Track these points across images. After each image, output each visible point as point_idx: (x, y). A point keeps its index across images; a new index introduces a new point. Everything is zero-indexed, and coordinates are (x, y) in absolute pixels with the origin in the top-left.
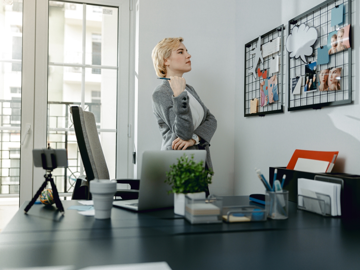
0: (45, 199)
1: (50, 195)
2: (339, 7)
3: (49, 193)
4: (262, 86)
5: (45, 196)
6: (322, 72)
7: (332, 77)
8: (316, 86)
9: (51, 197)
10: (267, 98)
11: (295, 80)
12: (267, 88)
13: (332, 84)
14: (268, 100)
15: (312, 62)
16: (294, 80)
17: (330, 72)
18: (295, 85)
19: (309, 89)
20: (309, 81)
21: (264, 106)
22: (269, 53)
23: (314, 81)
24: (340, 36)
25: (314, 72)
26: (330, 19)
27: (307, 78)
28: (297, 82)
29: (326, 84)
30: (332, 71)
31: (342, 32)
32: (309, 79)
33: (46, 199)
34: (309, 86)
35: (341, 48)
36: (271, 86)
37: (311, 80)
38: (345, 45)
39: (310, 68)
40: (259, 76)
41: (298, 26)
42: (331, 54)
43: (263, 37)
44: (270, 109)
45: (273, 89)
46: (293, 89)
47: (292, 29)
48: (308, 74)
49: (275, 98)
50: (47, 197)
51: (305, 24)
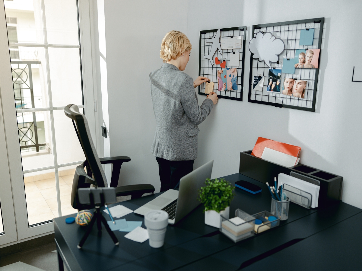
0: (83, 222)
1: (88, 218)
2: (309, 30)
3: (86, 216)
4: (220, 73)
5: (83, 220)
6: (287, 80)
7: (297, 87)
8: (280, 90)
9: (89, 219)
10: (225, 85)
11: (258, 78)
12: (225, 77)
13: (296, 92)
14: (226, 87)
15: (276, 69)
16: (256, 78)
17: (295, 82)
18: (257, 82)
19: (272, 90)
20: (272, 84)
21: (221, 90)
22: (228, 47)
23: (277, 84)
24: (309, 56)
25: (278, 78)
26: (298, 37)
27: (271, 80)
28: (259, 81)
29: (290, 91)
30: (297, 81)
31: (311, 53)
32: (273, 81)
33: (85, 222)
34: (272, 88)
35: (309, 66)
36: (230, 76)
37: (274, 83)
38: (314, 65)
39: (274, 73)
40: (217, 64)
41: (263, 33)
42: (297, 67)
43: (222, 30)
44: (228, 94)
45: (232, 80)
46: (255, 85)
47: (257, 33)
48: (272, 77)
49: (234, 87)
50: (85, 221)
51: (271, 33)
